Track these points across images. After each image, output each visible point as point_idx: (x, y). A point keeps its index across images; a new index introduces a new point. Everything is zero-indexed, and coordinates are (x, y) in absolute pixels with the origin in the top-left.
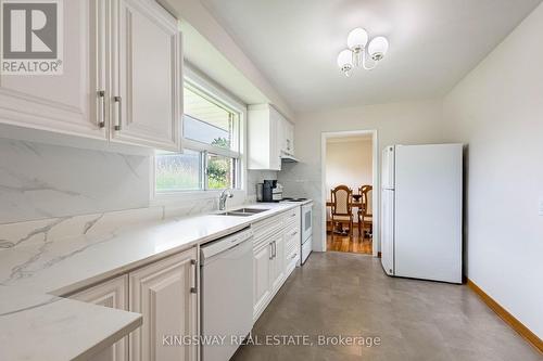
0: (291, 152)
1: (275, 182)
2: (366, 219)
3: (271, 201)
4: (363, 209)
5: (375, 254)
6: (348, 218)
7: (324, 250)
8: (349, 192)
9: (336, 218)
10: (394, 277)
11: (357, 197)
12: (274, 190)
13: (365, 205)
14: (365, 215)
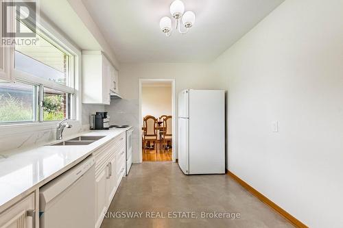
0: (117, 91)
1: (105, 114)
2: (166, 137)
3: (102, 128)
4: (163, 131)
5: (174, 160)
6: (155, 138)
7: (141, 161)
8: (155, 120)
9: (147, 138)
10: (189, 175)
11: (160, 123)
12: (105, 120)
13: (166, 128)
14: (165, 134)
